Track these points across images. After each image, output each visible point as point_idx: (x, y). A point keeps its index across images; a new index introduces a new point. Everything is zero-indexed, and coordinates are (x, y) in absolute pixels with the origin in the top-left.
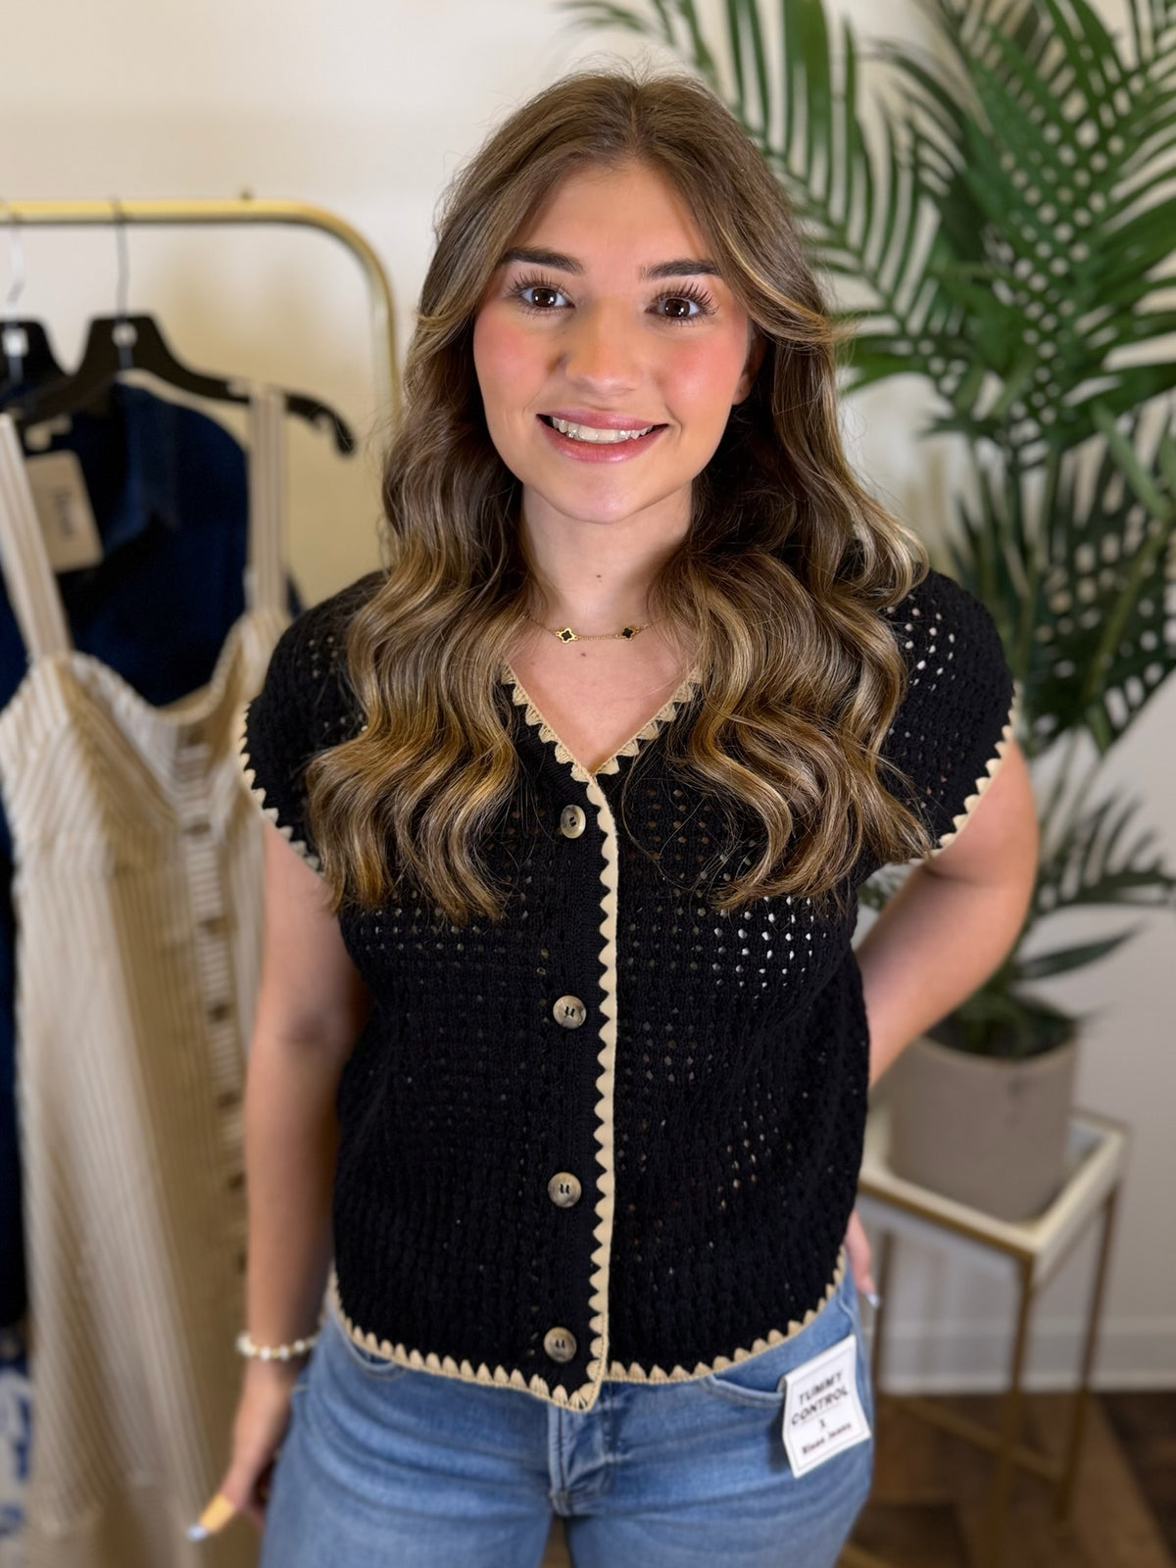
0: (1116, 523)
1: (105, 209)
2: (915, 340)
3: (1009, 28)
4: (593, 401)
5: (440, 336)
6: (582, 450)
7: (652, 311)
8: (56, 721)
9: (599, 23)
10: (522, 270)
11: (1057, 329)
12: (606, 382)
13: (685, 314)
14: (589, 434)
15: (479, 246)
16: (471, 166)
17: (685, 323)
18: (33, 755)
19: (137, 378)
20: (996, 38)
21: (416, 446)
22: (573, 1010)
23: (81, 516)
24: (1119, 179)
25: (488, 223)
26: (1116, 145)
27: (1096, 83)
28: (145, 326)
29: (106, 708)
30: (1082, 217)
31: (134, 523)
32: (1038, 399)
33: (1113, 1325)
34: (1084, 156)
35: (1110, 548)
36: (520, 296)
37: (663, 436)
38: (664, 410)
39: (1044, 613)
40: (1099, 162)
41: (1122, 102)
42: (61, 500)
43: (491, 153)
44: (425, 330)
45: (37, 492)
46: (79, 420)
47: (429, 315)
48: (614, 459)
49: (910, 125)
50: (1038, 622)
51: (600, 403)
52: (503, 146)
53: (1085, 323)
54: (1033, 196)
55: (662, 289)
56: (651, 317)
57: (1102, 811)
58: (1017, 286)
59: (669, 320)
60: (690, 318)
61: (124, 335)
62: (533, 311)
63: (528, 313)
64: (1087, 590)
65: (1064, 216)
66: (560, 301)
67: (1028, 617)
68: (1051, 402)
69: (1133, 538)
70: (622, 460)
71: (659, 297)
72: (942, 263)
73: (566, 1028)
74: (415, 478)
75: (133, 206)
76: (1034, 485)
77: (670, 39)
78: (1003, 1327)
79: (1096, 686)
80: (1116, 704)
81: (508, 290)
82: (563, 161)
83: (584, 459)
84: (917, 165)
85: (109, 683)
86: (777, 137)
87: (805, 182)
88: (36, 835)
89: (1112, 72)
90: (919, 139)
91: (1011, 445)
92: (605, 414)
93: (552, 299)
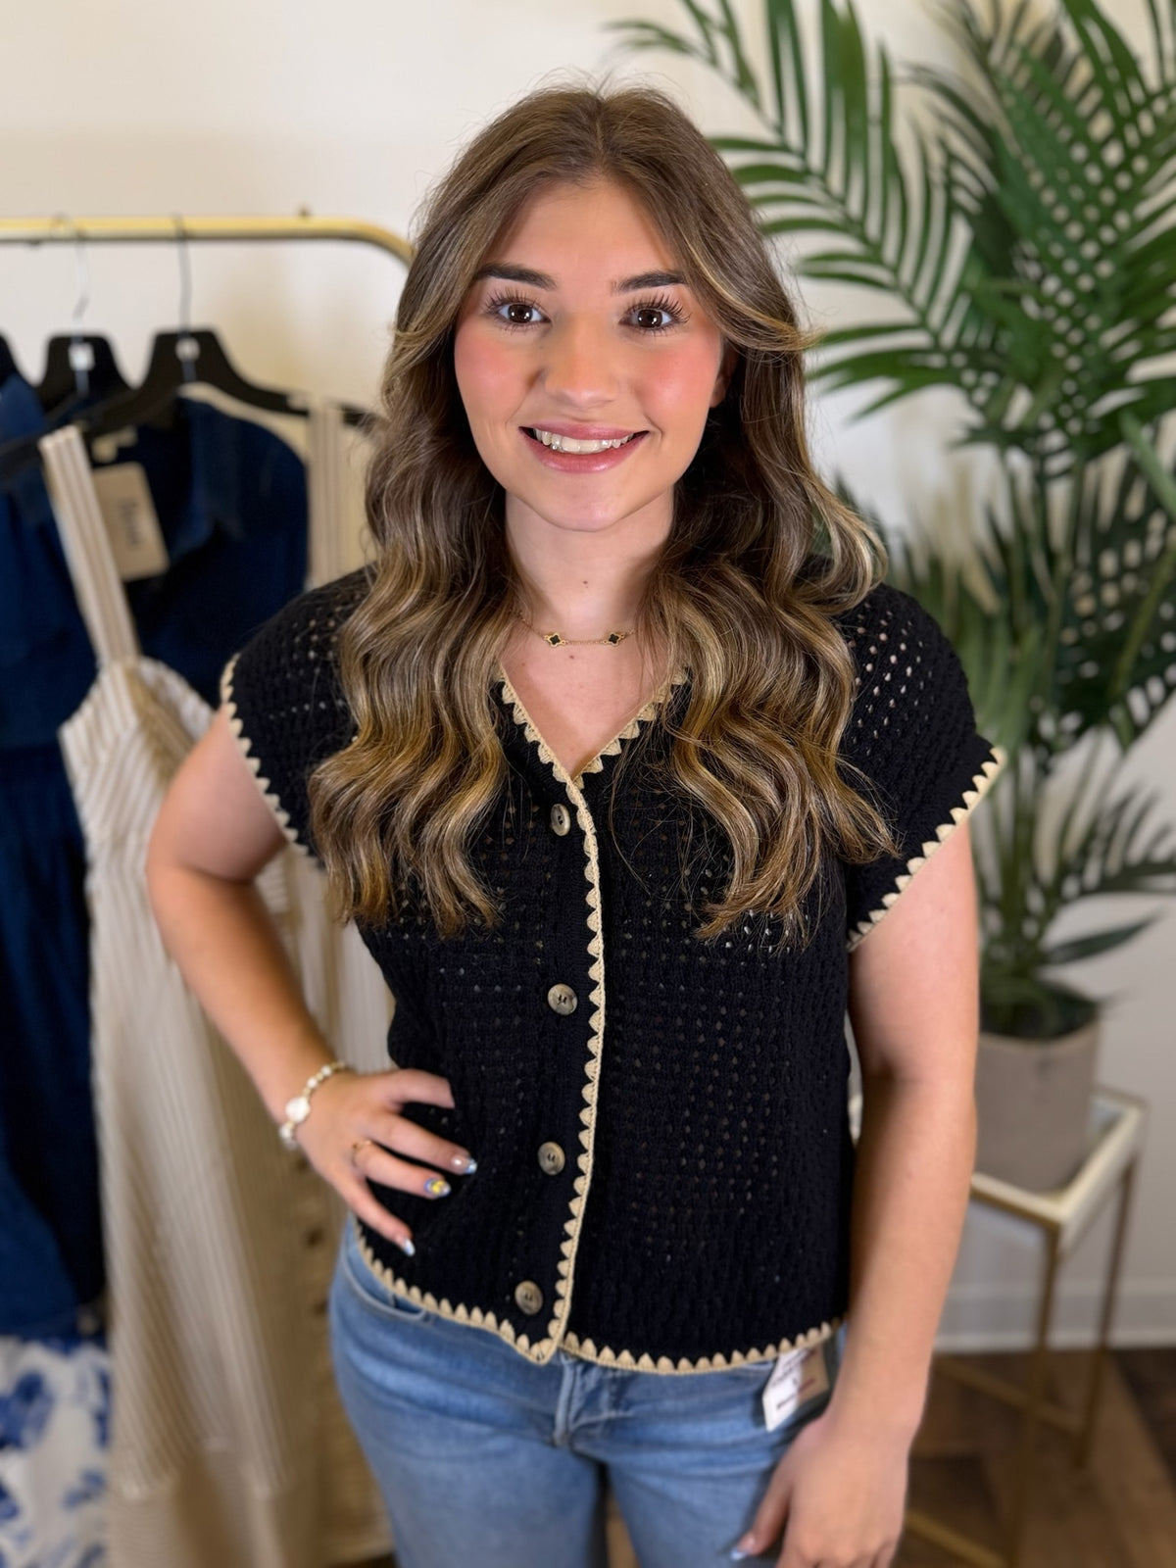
0: (1138, 529)
1: (167, 226)
2: (948, 354)
3: (1038, 50)
4: (575, 414)
5: (416, 350)
6: (565, 461)
7: (626, 322)
8: (125, 724)
9: (643, 45)
10: (497, 286)
11: (1085, 341)
12: (584, 395)
13: (658, 324)
14: (571, 445)
15: (451, 264)
16: (442, 185)
17: (658, 333)
18: (103, 757)
19: (200, 392)
20: (1025, 58)
21: (395, 460)
22: (565, 998)
23: (147, 526)
24: (1143, 198)
25: (460, 241)
26: (1140, 164)
27: (1123, 106)
28: (207, 340)
29: (173, 711)
30: (1108, 235)
31: (199, 533)
32: (1065, 410)
33: (1130, 1286)
34: (1110, 175)
35: (1133, 554)
36: (497, 312)
37: (644, 443)
38: (644, 418)
39: (1071, 618)
40: (1124, 181)
41: (1146, 123)
42: (128, 510)
43: (461, 172)
44: (401, 346)
45: (104, 502)
46: (143, 432)
47: (405, 330)
48: (597, 468)
49: (943, 144)
50: (1064, 625)
51: (580, 415)
52: (473, 165)
53: (1110, 337)
54: (1061, 213)
55: (634, 301)
56: (625, 329)
57: (1123, 805)
58: (1044, 301)
59: (642, 331)
60: (663, 328)
61: (188, 350)
62: (511, 327)
63: (506, 330)
64: (1110, 594)
65: (1090, 234)
66: (536, 317)
67: (1055, 619)
68: (1080, 414)
69: (1154, 544)
70: (605, 469)
71: (630, 310)
72: (974, 280)
73: (559, 1014)
74: (396, 490)
75: (194, 224)
76: (1060, 494)
77: (713, 61)
78: (1027, 1289)
79: (1120, 684)
80: (1138, 703)
81: (485, 307)
82: (531, 180)
83: (568, 470)
84: (950, 184)
85: (176, 687)
86: (815, 159)
87: (843, 201)
88: (107, 833)
89: (1137, 94)
90: (951, 158)
91: (1038, 455)
92: (587, 425)
93: (531, 315)
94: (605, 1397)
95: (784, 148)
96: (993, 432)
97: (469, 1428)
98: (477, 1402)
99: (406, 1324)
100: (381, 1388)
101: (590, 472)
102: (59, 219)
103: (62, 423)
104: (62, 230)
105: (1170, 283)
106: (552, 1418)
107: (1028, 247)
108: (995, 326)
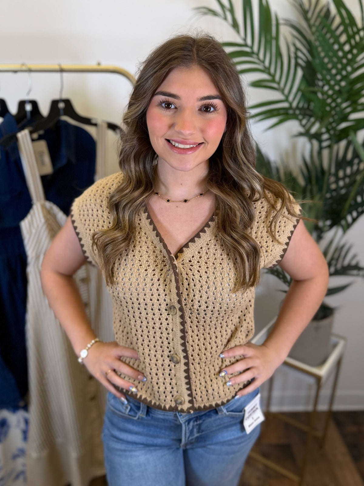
0: (351, 163)
1: (57, 67)
2: (294, 110)
3: (323, 14)
4: (183, 137)
6: (179, 150)
7: (200, 110)
8: (40, 221)
9: (205, 14)
11: (337, 106)
12: (187, 132)
14: (181, 146)
17: (210, 114)
18: (34, 231)
19: (65, 118)
20: (319, 16)
23: (47, 159)
24: (356, 62)
26: (355, 51)
27: (350, 32)
28: (68, 102)
29: (54, 216)
30: (344, 73)
31: (63, 162)
32: (330, 127)
34: (345, 54)
35: (348, 171)
36: (161, 105)
37: (202, 146)
38: (203, 139)
39: (329, 190)
40: (350, 56)
41: (357, 38)
42: (41, 154)
45: (35, 152)
46: (46, 131)
48: (188, 153)
49: (294, 45)
50: (327, 192)
53: (344, 105)
54: (330, 66)
56: (200, 112)
57: (342, 248)
58: (323, 93)
59: (205, 113)
60: (211, 112)
61: (61, 105)
62: (165, 110)
64: (341, 183)
65: (339, 73)
66: (173, 107)
67: (324, 191)
68: (334, 128)
69: (355, 168)
70: (191, 153)
71: (202, 106)
72: (303, 87)
75: (65, 66)
76: (326, 154)
77: (225, 19)
79: (345, 213)
80: (349, 219)
81: (158, 103)
83: (180, 153)
84: (296, 57)
85: (56, 210)
86: (255, 49)
87: (263, 62)
88: (34, 255)
89: (355, 29)
90: (297, 49)
91: (320, 141)
92: (186, 140)
93: (171, 106)
94: (195, 430)
95: (246, 45)
96: (306, 133)
101: (186, 154)
102: (23, 65)
103: (22, 128)
104: (24, 68)
105: (362, 90)
106: (180, 440)
107: (319, 76)
108: (309, 101)
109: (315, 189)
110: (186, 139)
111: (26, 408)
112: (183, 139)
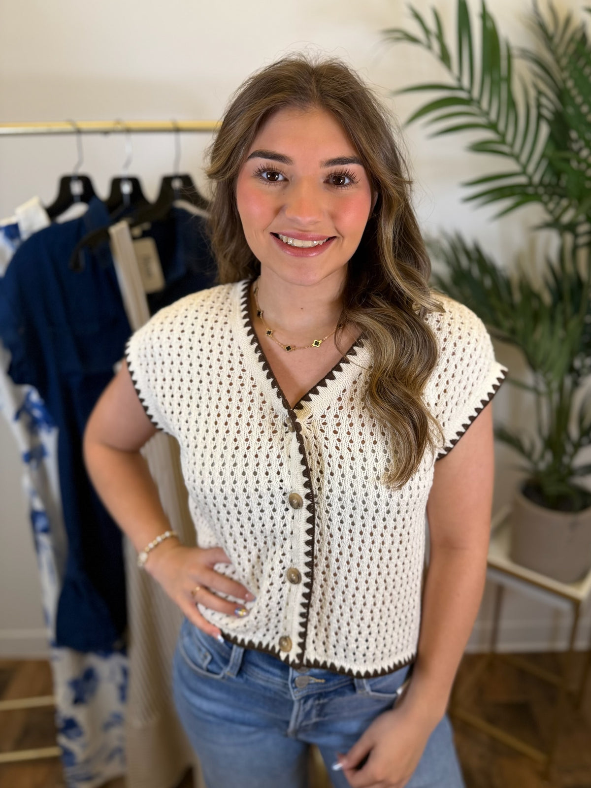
1: (168, 124)
2: (536, 187)
6: (295, 251)
7: (327, 182)
9: (398, 39)
12: (306, 219)
13: (343, 183)
14: (298, 243)
17: (343, 188)
19: (182, 204)
23: (155, 268)
28: (186, 180)
31: (180, 271)
36: (261, 176)
37: (334, 242)
38: (334, 230)
42: (147, 260)
45: (137, 256)
46: (154, 224)
48: (312, 255)
49: (535, 86)
55: (332, 171)
56: (327, 185)
58: (580, 161)
59: (336, 187)
60: (346, 186)
61: (177, 184)
62: (268, 183)
63: (266, 184)
66: (281, 178)
70: (315, 255)
71: (329, 176)
72: (550, 152)
75: (183, 122)
76: (583, 255)
77: (429, 47)
81: (255, 173)
83: (296, 256)
84: (539, 106)
86: (476, 93)
87: (488, 113)
90: (540, 93)
91: (576, 236)
92: (306, 233)
93: (278, 177)
94: (314, 712)
95: (461, 88)
96: (555, 224)
97: (244, 729)
98: (249, 716)
99: (213, 679)
100: (200, 709)
101: (307, 257)
102: (118, 122)
103: (117, 220)
104: (119, 127)
106: (287, 723)
107: (574, 135)
108: (558, 174)
109: (569, 309)
110: (305, 231)
111: (124, 651)
112: (300, 230)
